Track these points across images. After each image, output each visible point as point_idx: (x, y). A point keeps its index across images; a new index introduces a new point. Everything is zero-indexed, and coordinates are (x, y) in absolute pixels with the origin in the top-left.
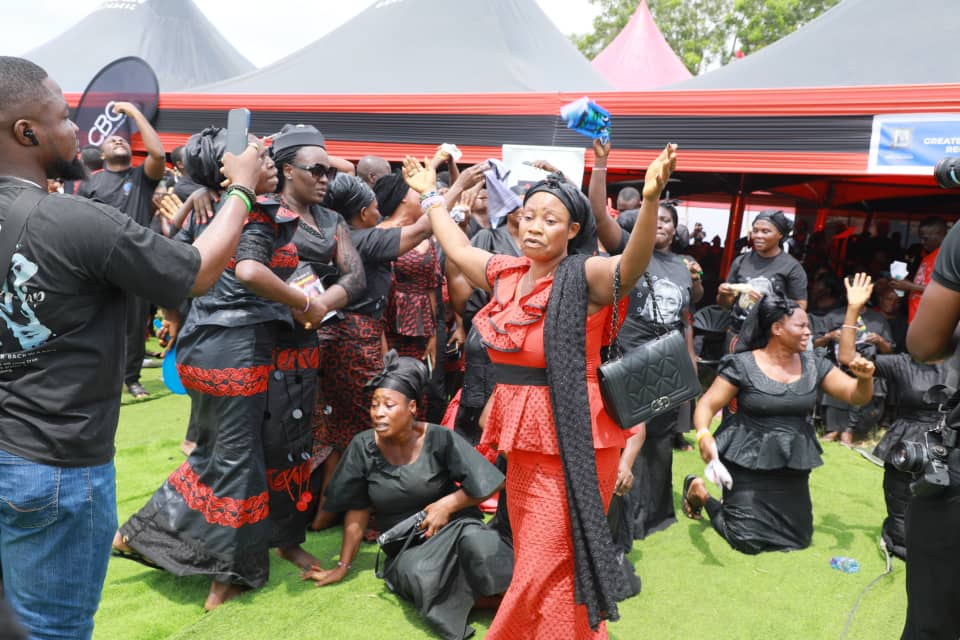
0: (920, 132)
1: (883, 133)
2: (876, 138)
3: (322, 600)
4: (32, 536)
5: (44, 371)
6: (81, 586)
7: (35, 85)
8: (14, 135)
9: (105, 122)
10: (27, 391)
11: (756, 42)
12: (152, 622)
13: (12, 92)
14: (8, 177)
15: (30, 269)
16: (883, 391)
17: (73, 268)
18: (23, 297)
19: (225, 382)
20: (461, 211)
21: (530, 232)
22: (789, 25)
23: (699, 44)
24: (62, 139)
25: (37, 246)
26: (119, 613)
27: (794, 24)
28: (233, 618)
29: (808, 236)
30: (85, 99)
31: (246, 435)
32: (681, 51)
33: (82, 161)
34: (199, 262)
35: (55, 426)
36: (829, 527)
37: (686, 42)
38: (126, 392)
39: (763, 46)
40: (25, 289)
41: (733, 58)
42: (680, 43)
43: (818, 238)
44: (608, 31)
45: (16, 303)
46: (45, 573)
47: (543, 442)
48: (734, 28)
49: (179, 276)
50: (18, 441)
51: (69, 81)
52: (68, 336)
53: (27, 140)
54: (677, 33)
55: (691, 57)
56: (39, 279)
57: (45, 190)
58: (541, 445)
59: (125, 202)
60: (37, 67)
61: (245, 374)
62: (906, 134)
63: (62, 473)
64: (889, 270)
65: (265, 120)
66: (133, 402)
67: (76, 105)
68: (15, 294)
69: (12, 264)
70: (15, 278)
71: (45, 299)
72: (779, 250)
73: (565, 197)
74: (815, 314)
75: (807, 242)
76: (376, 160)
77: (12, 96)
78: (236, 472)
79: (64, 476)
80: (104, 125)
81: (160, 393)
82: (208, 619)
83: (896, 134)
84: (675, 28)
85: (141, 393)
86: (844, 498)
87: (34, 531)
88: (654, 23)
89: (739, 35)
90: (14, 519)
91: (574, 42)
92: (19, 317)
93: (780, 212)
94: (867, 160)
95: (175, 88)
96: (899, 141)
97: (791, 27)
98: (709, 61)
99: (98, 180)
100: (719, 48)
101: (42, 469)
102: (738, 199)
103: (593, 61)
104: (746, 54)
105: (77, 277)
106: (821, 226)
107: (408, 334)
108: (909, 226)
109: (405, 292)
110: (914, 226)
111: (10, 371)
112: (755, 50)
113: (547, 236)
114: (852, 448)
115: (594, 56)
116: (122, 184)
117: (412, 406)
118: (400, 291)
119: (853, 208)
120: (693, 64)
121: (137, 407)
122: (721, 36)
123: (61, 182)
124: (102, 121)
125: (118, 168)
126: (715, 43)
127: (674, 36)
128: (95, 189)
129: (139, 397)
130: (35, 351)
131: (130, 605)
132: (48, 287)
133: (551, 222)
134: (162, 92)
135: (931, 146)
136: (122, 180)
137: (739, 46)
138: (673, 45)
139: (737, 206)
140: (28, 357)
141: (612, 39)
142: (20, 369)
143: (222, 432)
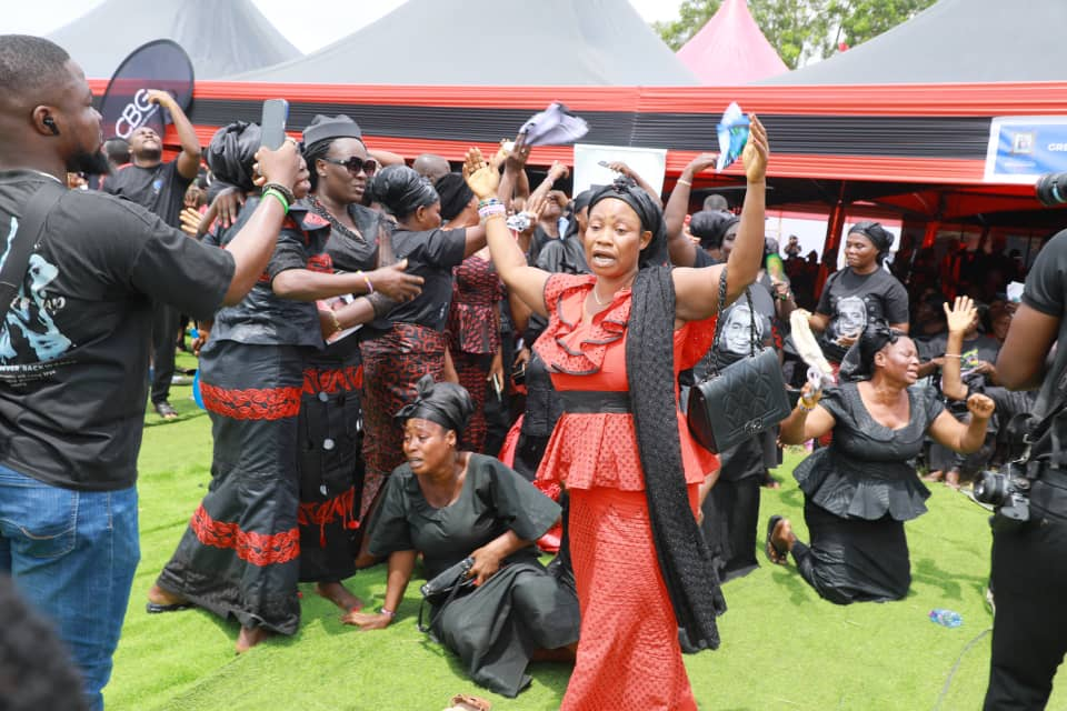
0: (1044, 137)
1: (1002, 137)
2: (994, 143)
3: (364, 644)
4: (47, 566)
5: (61, 385)
6: (100, 622)
7: (56, 68)
8: (33, 123)
9: (135, 112)
10: (44, 407)
11: (864, 34)
12: (177, 665)
13: (31, 74)
14: (25, 169)
15: (50, 272)
16: (995, 426)
17: (97, 272)
18: (40, 302)
19: (247, 404)
20: (527, 218)
21: (599, 243)
22: (901, 14)
23: (797, 35)
24: (85, 128)
25: (58, 248)
26: (142, 653)
27: (906, 13)
28: (266, 662)
29: (915, 252)
30: (113, 85)
31: (272, 462)
32: (778, 42)
33: (107, 155)
34: (233, 267)
35: (74, 446)
36: (929, 577)
37: (784, 32)
38: (152, 412)
39: (870, 37)
40: (43, 294)
41: (836, 51)
42: (776, 33)
43: (926, 254)
44: (697, 19)
45: (33, 309)
46: (60, 606)
47: (621, 477)
48: (838, 17)
49: (212, 283)
50: (33, 461)
51: (94, 66)
52: (90, 347)
53: (47, 129)
54: (774, 21)
55: (789, 49)
56: (58, 283)
57: (65, 184)
58: (618, 480)
59: (154, 203)
60: (58, 48)
61: (269, 396)
62: (1029, 139)
63: (81, 498)
64: (1005, 291)
65: (302, 111)
66: (161, 423)
67: (102, 92)
68: (32, 299)
69: (29, 266)
70: (33, 280)
71: (66, 305)
72: (876, 267)
73: (636, 203)
74: (921, 340)
75: (912, 260)
76: (434, 159)
77: (32, 80)
78: (260, 504)
79: (82, 501)
80: (132, 115)
81: (191, 413)
82: (238, 662)
83: (1017, 138)
84: (771, 16)
85: (169, 413)
86: (947, 544)
87: (49, 561)
88: (748, 10)
89: (844, 26)
90: (27, 547)
91: (657, 31)
92: (36, 325)
93: (877, 224)
94: (983, 168)
95: (212, 76)
96: (1020, 147)
97: (902, 17)
98: (809, 55)
99: (123, 174)
100: (821, 40)
101: (59, 493)
102: (837, 210)
103: (678, 52)
104: (851, 47)
105: (100, 281)
106: (930, 242)
107: (472, 351)
108: (1030, 242)
109: (468, 304)
110: (1036, 243)
111: (25, 384)
112: (860, 43)
113: (618, 248)
114: (958, 490)
115: (679, 48)
116: (151, 183)
117: (451, 437)
118: (463, 303)
119: (968, 222)
120: (790, 57)
121: (165, 428)
122: (823, 26)
123: (85, 178)
124: (131, 110)
125: (147, 164)
126: (816, 33)
127: (771, 26)
128: (122, 186)
129: (168, 417)
130: (54, 362)
131: (154, 645)
132: (68, 292)
133: (621, 232)
134: (197, 80)
135: (1055, 152)
136: (151, 178)
137: (843, 37)
138: (769, 36)
139: (836, 218)
140: (45, 370)
141: (700, 29)
142: (35, 382)
143: (244, 459)
